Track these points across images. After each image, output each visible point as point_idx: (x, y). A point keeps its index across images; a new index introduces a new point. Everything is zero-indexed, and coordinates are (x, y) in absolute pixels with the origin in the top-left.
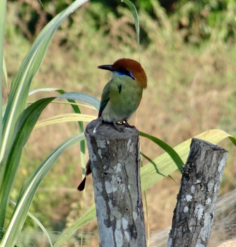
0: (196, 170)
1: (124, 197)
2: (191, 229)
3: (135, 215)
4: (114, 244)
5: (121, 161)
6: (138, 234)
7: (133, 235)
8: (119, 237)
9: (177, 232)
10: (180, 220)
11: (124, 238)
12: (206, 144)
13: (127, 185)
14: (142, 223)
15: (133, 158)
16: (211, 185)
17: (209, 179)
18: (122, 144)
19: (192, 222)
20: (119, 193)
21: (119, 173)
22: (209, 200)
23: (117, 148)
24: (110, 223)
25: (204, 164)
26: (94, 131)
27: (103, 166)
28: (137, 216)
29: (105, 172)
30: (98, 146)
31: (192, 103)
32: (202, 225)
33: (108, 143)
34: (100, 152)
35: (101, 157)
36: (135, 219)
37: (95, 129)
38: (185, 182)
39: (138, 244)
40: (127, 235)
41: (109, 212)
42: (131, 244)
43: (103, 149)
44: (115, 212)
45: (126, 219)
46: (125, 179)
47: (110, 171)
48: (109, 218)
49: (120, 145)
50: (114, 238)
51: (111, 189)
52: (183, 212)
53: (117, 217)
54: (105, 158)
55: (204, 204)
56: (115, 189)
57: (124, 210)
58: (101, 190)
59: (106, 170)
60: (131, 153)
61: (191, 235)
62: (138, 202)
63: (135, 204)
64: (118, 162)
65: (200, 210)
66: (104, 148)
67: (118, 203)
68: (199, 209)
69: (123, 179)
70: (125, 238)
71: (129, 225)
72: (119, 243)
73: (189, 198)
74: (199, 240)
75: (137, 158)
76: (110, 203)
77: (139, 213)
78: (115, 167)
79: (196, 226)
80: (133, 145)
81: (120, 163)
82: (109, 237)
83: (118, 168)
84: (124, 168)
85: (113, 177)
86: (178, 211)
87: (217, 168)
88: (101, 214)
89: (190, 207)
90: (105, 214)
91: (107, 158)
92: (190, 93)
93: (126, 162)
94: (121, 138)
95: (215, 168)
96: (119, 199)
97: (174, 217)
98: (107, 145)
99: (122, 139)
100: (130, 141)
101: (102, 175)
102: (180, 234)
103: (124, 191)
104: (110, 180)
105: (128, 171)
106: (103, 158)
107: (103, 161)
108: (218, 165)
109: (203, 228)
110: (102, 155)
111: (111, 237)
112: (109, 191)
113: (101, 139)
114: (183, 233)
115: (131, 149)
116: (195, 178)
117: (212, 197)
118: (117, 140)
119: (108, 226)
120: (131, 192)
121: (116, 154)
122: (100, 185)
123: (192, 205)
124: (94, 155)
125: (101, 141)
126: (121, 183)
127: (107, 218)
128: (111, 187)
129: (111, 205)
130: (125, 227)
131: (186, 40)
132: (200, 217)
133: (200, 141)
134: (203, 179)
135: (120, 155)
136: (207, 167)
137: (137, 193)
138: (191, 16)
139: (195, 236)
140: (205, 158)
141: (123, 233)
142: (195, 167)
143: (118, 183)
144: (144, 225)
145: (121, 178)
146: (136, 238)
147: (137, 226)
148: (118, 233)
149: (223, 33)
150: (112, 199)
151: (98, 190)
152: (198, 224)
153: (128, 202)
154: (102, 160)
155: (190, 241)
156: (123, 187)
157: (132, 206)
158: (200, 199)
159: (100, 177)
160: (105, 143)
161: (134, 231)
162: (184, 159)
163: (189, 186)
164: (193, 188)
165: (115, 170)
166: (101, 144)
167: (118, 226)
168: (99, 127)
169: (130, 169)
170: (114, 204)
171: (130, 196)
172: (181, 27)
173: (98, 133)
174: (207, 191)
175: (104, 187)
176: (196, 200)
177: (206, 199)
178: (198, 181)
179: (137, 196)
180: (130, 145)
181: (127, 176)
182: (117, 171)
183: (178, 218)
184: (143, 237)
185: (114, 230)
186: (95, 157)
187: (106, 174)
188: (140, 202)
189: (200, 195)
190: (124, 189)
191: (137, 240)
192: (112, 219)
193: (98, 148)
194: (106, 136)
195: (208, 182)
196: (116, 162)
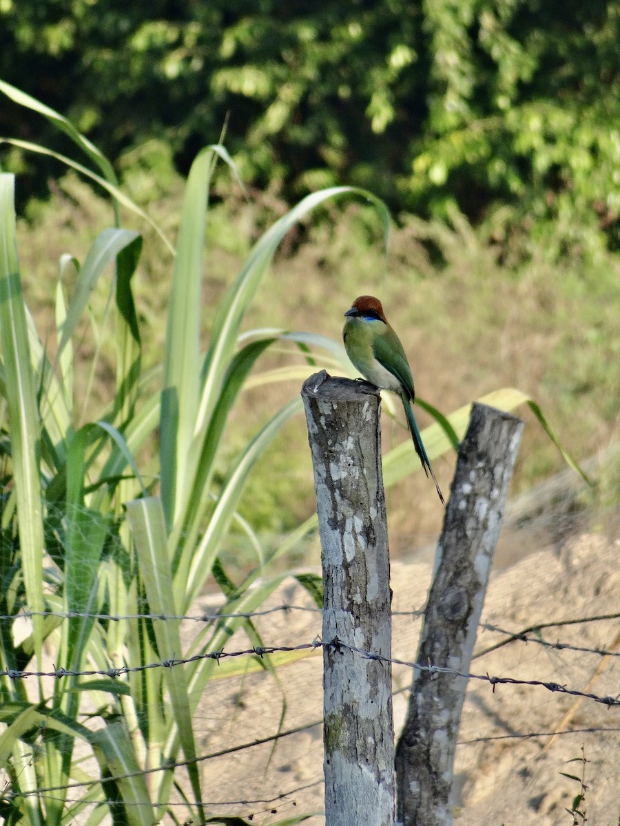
0: (477, 448)
1: (358, 485)
2: (469, 533)
3: (373, 513)
4: (342, 554)
5: (353, 433)
6: (378, 539)
7: (370, 541)
8: (350, 545)
9: (450, 538)
10: (454, 520)
11: (356, 546)
12: (493, 411)
13: (362, 468)
14: (383, 524)
15: (370, 429)
16: (498, 470)
17: (497, 461)
18: (355, 410)
19: (470, 524)
20: (350, 480)
21: (350, 450)
22: (496, 493)
23: (348, 415)
24: (337, 524)
25: (489, 440)
26: (315, 391)
27: (327, 440)
28: (376, 513)
29: (329, 448)
30: (321, 412)
31: (504, 353)
32: (485, 527)
33: (335, 407)
34: (323, 421)
35: (325, 428)
36: (373, 518)
37: (316, 387)
38: (462, 465)
39: (377, 554)
40: (361, 540)
41: (335, 508)
42: (366, 554)
43: (327, 416)
44: (344, 507)
45: (361, 518)
46: (360, 460)
47: (337, 448)
48: (335, 517)
49: (353, 410)
50: (343, 545)
51: (338, 474)
52: (458, 509)
53: (347, 514)
54: (330, 429)
55: (489, 497)
56: (344, 475)
57: (357, 505)
58: (324, 475)
59: (331, 446)
60: (368, 422)
61: (469, 543)
62: (377, 493)
63: (373, 496)
64: (348, 435)
65: (482, 506)
66: (329, 415)
67: (349, 494)
68: (480, 504)
69: (357, 460)
70: (358, 544)
71: (364, 527)
72: (349, 552)
73: (467, 488)
74: (481, 550)
75: (377, 429)
76: (337, 493)
77: (379, 509)
78: (344, 443)
79: (477, 529)
80: (370, 411)
81: (352, 436)
82: (335, 544)
83: (349, 444)
84: (357, 443)
85: (342, 456)
86: (451, 507)
87: (508, 445)
88: (324, 510)
89: (468, 502)
90: (330, 510)
91: (333, 428)
92: (503, 339)
93: (361, 435)
94: (354, 400)
95: (504, 447)
96: (350, 488)
97: (446, 517)
98: (333, 410)
99: (355, 402)
100: (367, 405)
101: (326, 453)
102: (453, 540)
103: (357, 478)
104: (338, 461)
105: (363, 448)
106: (327, 430)
107: (328, 434)
108: (509, 442)
109: (486, 533)
110: (326, 425)
111: (338, 544)
112: (335, 478)
113: (325, 402)
114: (458, 539)
115: (368, 416)
116: (476, 460)
117: (500, 487)
118: (348, 403)
119: (334, 528)
120: (367, 478)
121: (347, 424)
122: (322, 468)
123: (471, 498)
124: (314, 424)
125: (324, 405)
126: (354, 465)
127: (332, 516)
128: (338, 471)
129: (338, 498)
130: (359, 529)
131: (500, 261)
132: (482, 516)
133: (484, 407)
134: (488, 462)
135: (352, 424)
136: (492, 444)
137: (376, 480)
138: (509, 228)
139: (475, 543)
140: (492, 430)
141: (356, 539)
142: (476, 444)
143: (349, 465)
144: (386, 527)
145: (353, 458)
146: (374, 545)
147: (376, 528)
148: (348, 537)
149: (553, 251)
150: (340, 489)
151: (319, 475)
152: (480, 526)
153: (363, 493)
154: (326, 432)
155: (468, 550)
156: (356, 472)
157: (369, 498)
158: (483, 491)
159: (323, 456)
160: (331, 408)
161: (372, 536)
162: (461, 433)
163: (467, 472)
164: (473, 475)
165: (345, 446)
166: (325, 409)
167: (348, 527)
168: (322, 383)
169: (367, 445)
170: (343, 496)
171: (366, 484)
172: (492, 242)
173: (320, 393)
174: (493, 478)
175: (328, 471)
176: (476, 492)
177: (492, 490)
178: (481, 464)
179: (376, 485)
180: (367, 410)
181: (362, 456)
182: (348, 448)
183: (450, 517)
184: (385, 544)
185: (342, 534)
186: (316, 427)
187: (331, 452)
188: (380, 493)
189: (483, 485)
190: (357, 474)
191: (376, 548)
192: (339, 518)
193: (321, 415)
194: (331, 397)
195: (495, 466)
196: (346, 435)
